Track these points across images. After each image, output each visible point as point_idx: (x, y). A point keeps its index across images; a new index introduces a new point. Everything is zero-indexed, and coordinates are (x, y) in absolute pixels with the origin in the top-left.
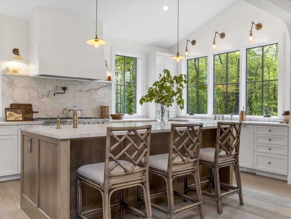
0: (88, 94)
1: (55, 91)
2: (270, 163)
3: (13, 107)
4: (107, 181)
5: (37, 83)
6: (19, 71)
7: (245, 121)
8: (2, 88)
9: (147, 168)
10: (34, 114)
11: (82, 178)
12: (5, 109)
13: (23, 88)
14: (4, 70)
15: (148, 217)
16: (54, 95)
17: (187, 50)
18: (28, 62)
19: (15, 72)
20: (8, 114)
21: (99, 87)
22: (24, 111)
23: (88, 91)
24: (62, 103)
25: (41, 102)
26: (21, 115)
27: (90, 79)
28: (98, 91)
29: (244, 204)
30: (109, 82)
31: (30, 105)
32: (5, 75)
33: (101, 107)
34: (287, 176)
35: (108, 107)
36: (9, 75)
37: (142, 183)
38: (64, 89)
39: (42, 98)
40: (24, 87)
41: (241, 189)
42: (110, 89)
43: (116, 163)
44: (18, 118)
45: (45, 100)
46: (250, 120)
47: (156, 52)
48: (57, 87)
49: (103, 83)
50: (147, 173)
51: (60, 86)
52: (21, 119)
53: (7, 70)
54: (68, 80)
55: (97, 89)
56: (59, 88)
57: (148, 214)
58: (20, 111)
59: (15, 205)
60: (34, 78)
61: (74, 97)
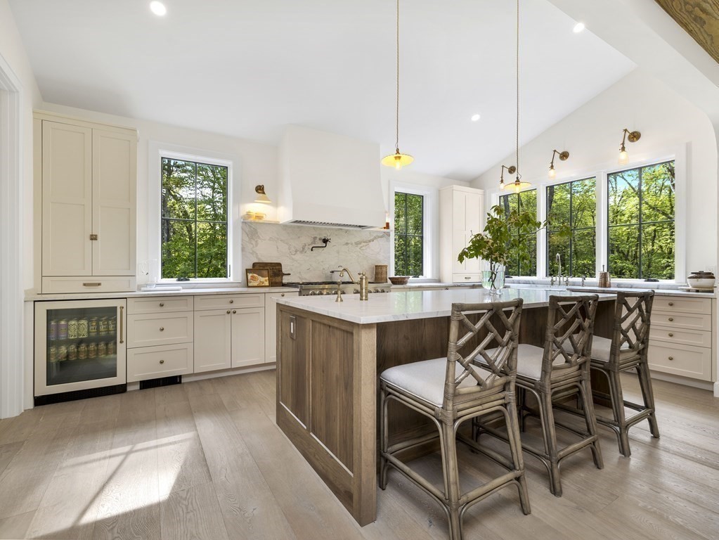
0: (358, 249)
1: (312, 243)
2: (671, 359)
3: (256, 268)
4: (450, 404)
5: (288, 233)
6: (264, 216)
7: (610, 287)
8: (242, 240)
9: (512, 378)
10: (284, 277)
11: (391, 390)
12: (247, 270)
13: (269, 240)
14: (244, 216)
15: (518, 468)
16: (312, 250)
17: (502, 181)
18: (276, 204)
19: (259, 217)
20: (249, 278)
21: (372, 238)
22: (271, 273)
23: (357, 244)
24: (322, 262)
25: (293, 259)
26: (267, 278)
27: (360, 226)
28: (371, 244)
29: (661, 437)
30: (386, 230)
31: (279, 265)
32: (245, 223)
33: (376, 266)
34: (712, 383)
35: (386, 266)
36: (251, 223)
37: (505, 405)
38: (325, 241)
39: (294, 255)
40: (271, 239)
41: (654, 410)
42: (388, 240)
43: (466, 369)
44: (263, 283)
45: (298, 256)
46: (619, 286)
47: (454, 186)
48: (315, 238)
49: (377, 231)
50: (512, 387)
51: (318, 237)
52: (267, 284)
53: (249, 215)
54: (329, 229)
55: (370, 241)
56: (318, 239)
57: (516, 464)
58: (265, 272)
59: (267, 416)
60: (285, 227)
61: (338, 252)
